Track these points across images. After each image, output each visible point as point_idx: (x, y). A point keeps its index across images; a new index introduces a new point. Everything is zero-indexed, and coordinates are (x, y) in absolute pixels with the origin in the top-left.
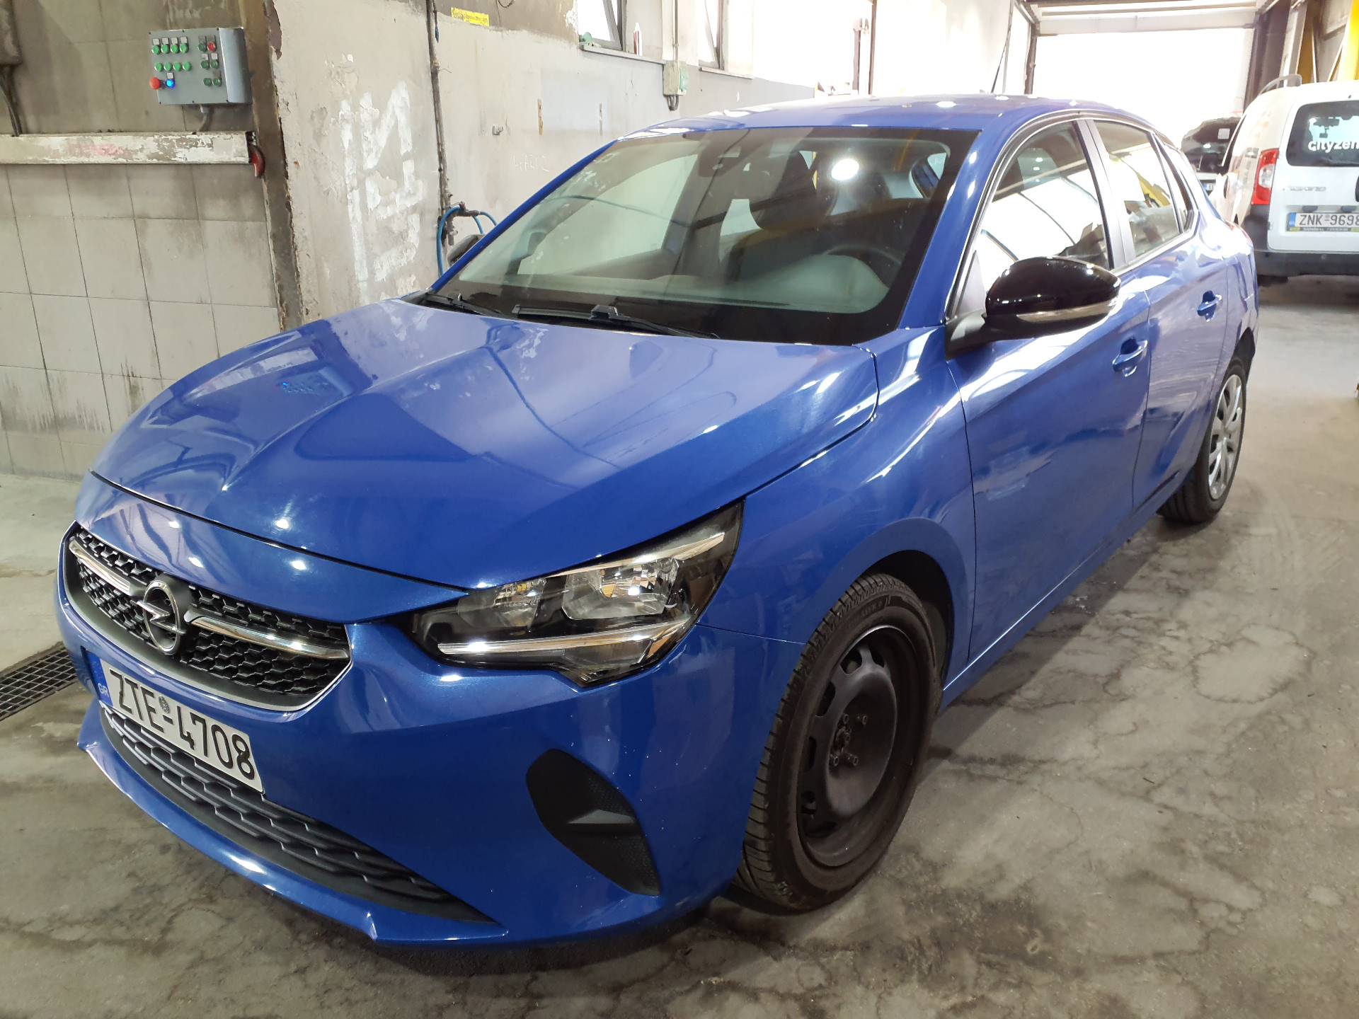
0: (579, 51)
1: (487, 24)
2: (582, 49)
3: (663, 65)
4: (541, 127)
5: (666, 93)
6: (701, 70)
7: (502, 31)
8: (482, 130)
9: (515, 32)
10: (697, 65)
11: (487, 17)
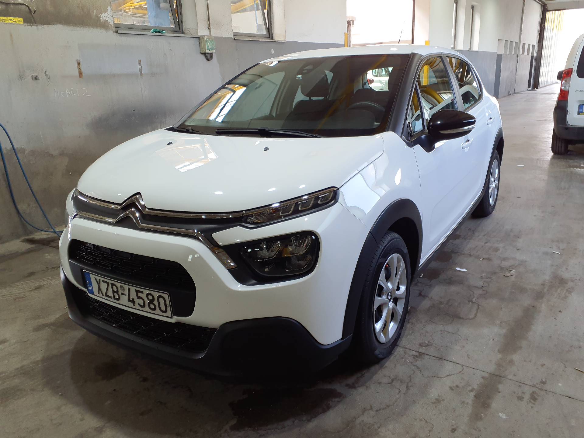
0: (115, 34)
1: (23, 23)
2: (117, 32)
3: (199, 38)
4: (81, 74)
5: (201, 52)
6: (235, 39)
7: (36, 26)
8: (21, 77)
9: (50, 26)
10: (233, 37)
11: (21, 19)
